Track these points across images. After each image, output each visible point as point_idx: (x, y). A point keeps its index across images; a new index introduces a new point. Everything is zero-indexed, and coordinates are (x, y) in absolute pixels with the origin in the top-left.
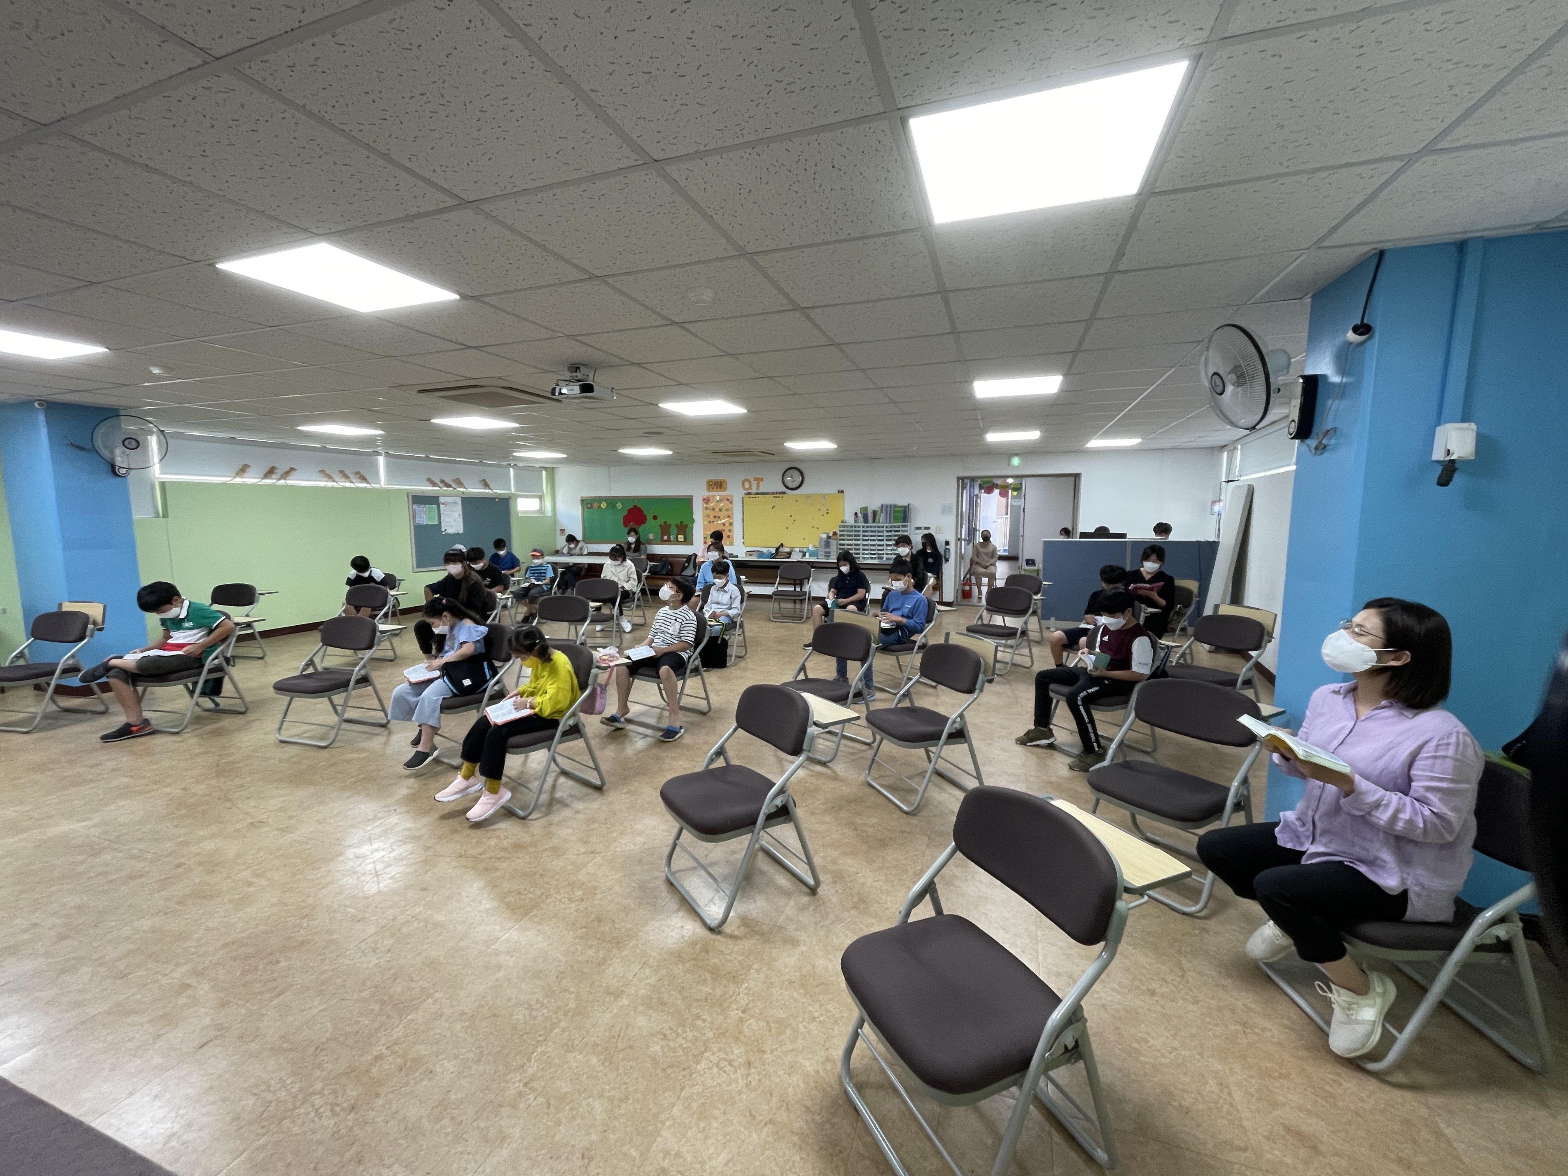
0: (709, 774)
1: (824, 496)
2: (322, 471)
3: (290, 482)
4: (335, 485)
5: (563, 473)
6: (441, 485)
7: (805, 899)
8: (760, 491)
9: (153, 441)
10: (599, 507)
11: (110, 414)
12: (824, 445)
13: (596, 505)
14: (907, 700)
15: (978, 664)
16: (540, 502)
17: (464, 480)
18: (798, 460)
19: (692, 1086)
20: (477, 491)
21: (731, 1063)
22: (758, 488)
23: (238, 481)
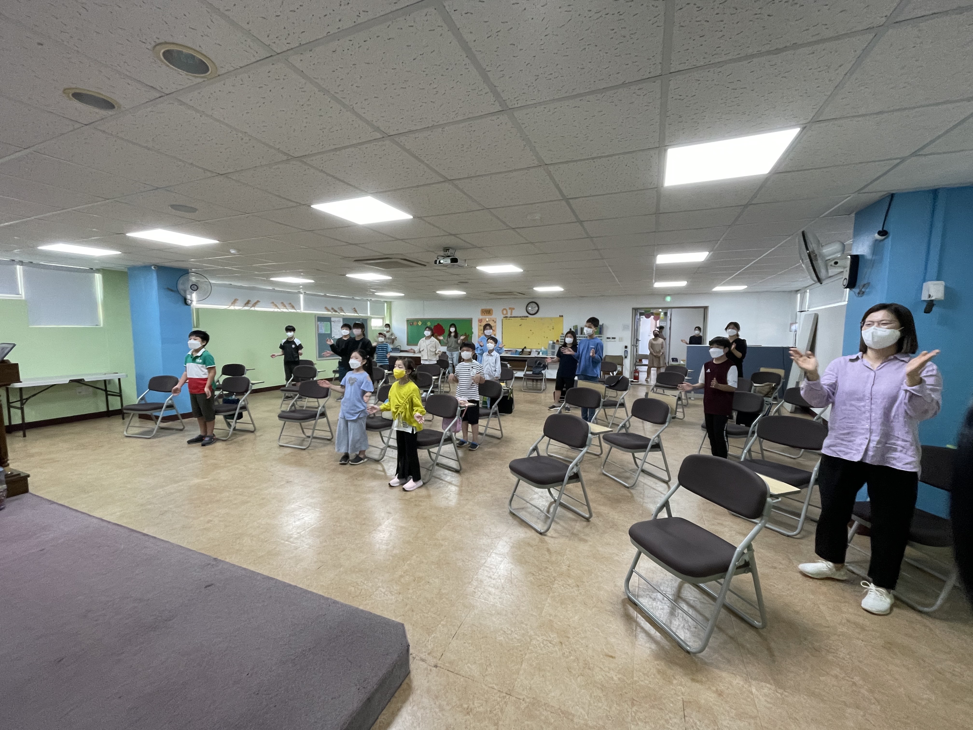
0: (529, 459)
1: (551, 319)
2: (273, 303)
3: (257, 309)
4: (279, 310)
5: (396, 305)
6: (332, 311)
7: (585, 523)
8: (513, 315)
10: (417, 324)
12: (557, 289)
13: (415, 323)
14: (624, 429)
15: (668, 408)
16: (383, 320)
17: (343, 308)
18: (536, 298)
19: (553, 593)
20: (350, 314)
21: (569, 585)
22: (511, 314)
23: (232, 308)
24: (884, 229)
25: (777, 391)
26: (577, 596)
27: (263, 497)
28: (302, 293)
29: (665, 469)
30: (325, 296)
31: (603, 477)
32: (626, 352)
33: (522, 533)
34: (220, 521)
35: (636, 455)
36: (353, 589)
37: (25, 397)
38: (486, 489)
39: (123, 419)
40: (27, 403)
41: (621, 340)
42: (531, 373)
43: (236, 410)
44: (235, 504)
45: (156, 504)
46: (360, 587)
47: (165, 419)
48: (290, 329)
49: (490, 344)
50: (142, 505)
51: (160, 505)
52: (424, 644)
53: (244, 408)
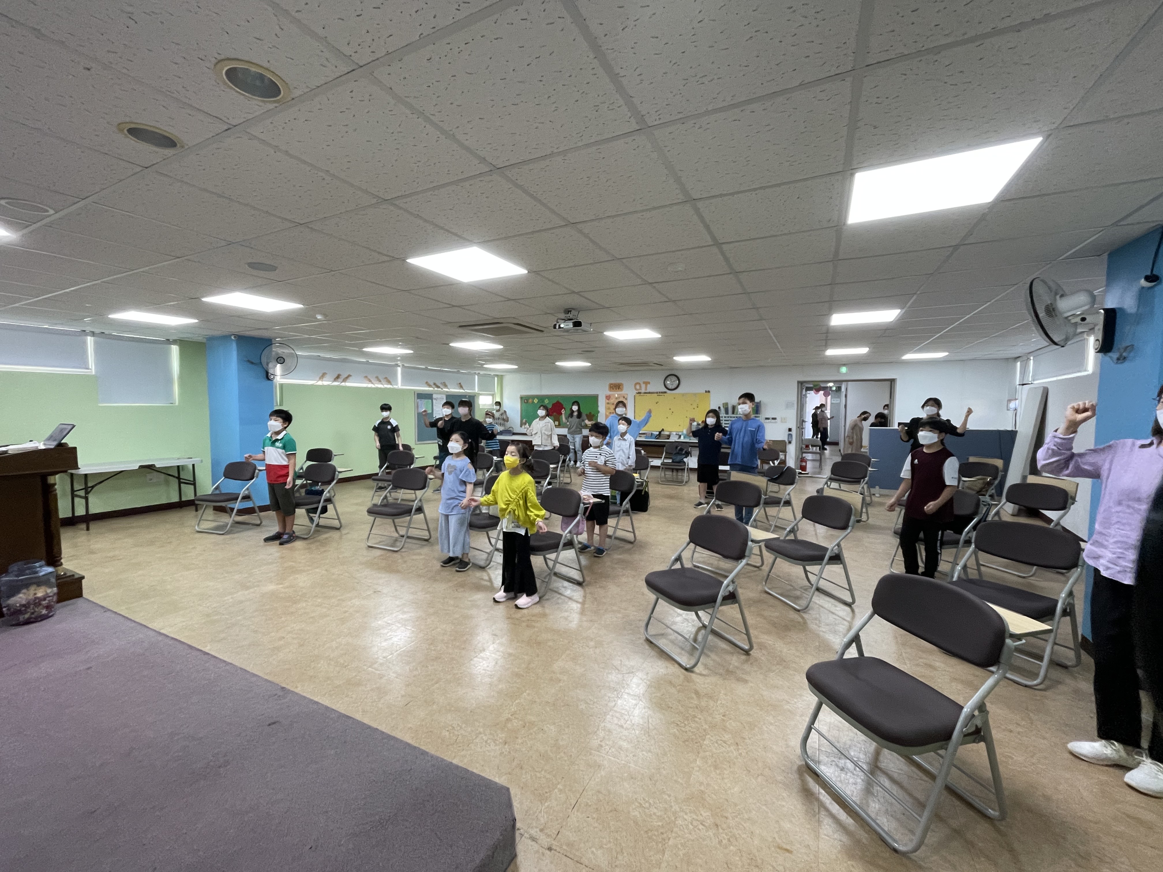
0: (670, 572)
1: (695, 394)
2: (366, 377)
3: (348, 384)
4: (373, 386)
5: (508, 379)
6: (434, 386)
7: (744, 657)
8: (648, 391)
11: (268, 342)
12: (703, 358)
13: (530, 401)
14: (792, 534)
15: (851, 508)
16: (493, 398)
17: (447, 383)
18: (677, 370)
19: (704, 752)
20: (455, 390)
21: (725, 742)
22: (646, 389)
23: (320, 383)
24: (1154, 273)
25: (993, 487)
26: (737, 758)
27: (346, 609)
28: (399, 366)
29: (848, 588)
30: (426, 369)
31: (765, 595)
32: (790, 436)
33: (661, 668)
34: (293, 638)
35: (808, 568)
36: (447, 734)
37: (90, 484)
38: (615, 608)
39: (197, 510)
40: (92, 491)
41: (783, 420)
42: (670, 461)
43: (319, 502)
44: (312, 617)
45: (223, 614)
46: (456, 733)
47: (241, 512)
48: (386, 408)
49: (621, 425)
50: (208, 615)
51: (227, 617)
52: (536, 815)
53: (329, 500)
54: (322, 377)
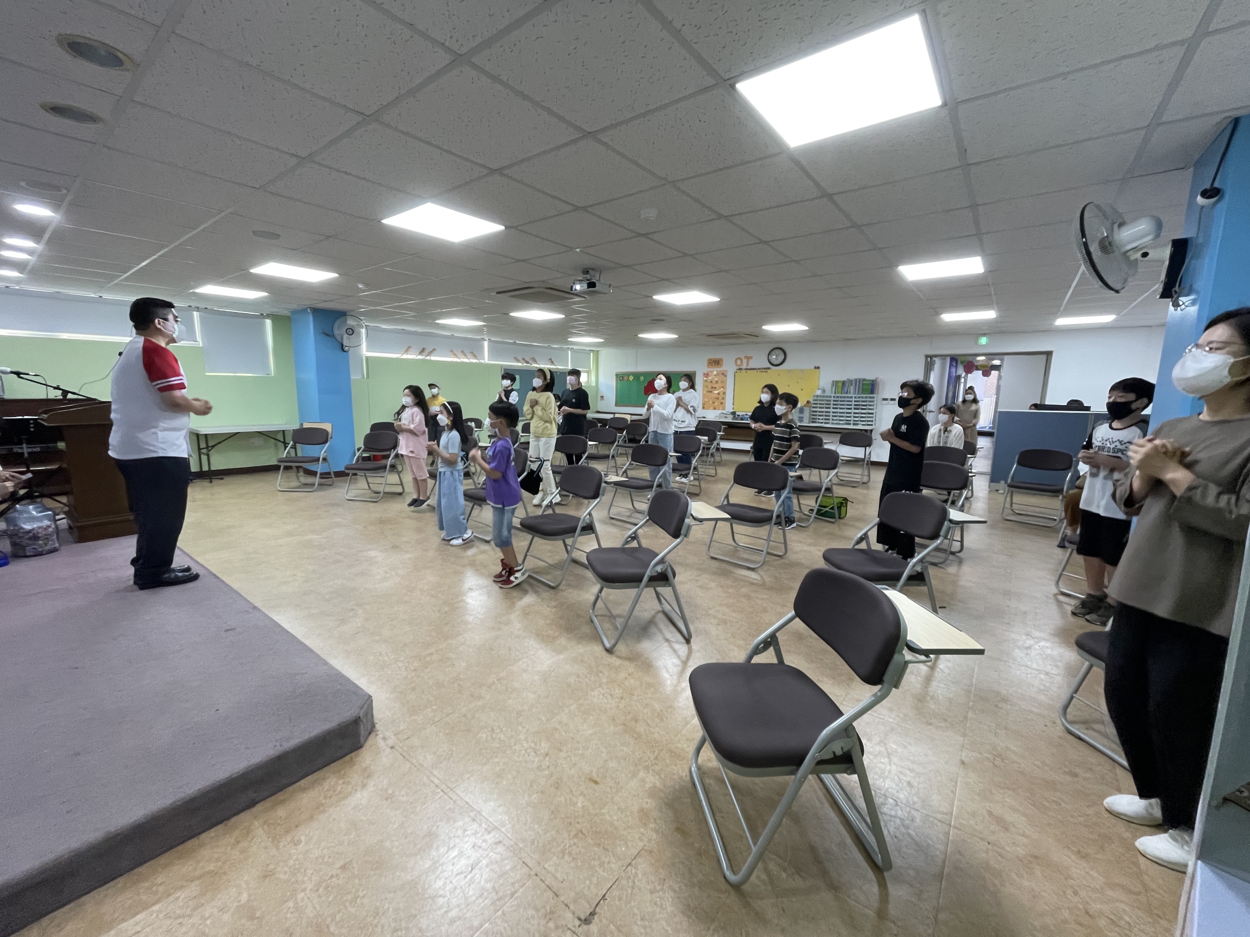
1: (802, 371)
2: (452, 351)
3: (433, 358)
4: (458, 360)
5: (605, 354)
6: (523, 361)
8: (749, 367)
9: (363, 331)
10: (628, 379)
11: (342, 314)
13: (626, 378)
17: (537, 359)
18: (780, 342)
19: (585, 700)
21: (611, 695)
22: (747, 365)
23: (405, 356)
26: (611, 709)
28: (486, 340)
30: (514, 343)
54: (407, 351)
